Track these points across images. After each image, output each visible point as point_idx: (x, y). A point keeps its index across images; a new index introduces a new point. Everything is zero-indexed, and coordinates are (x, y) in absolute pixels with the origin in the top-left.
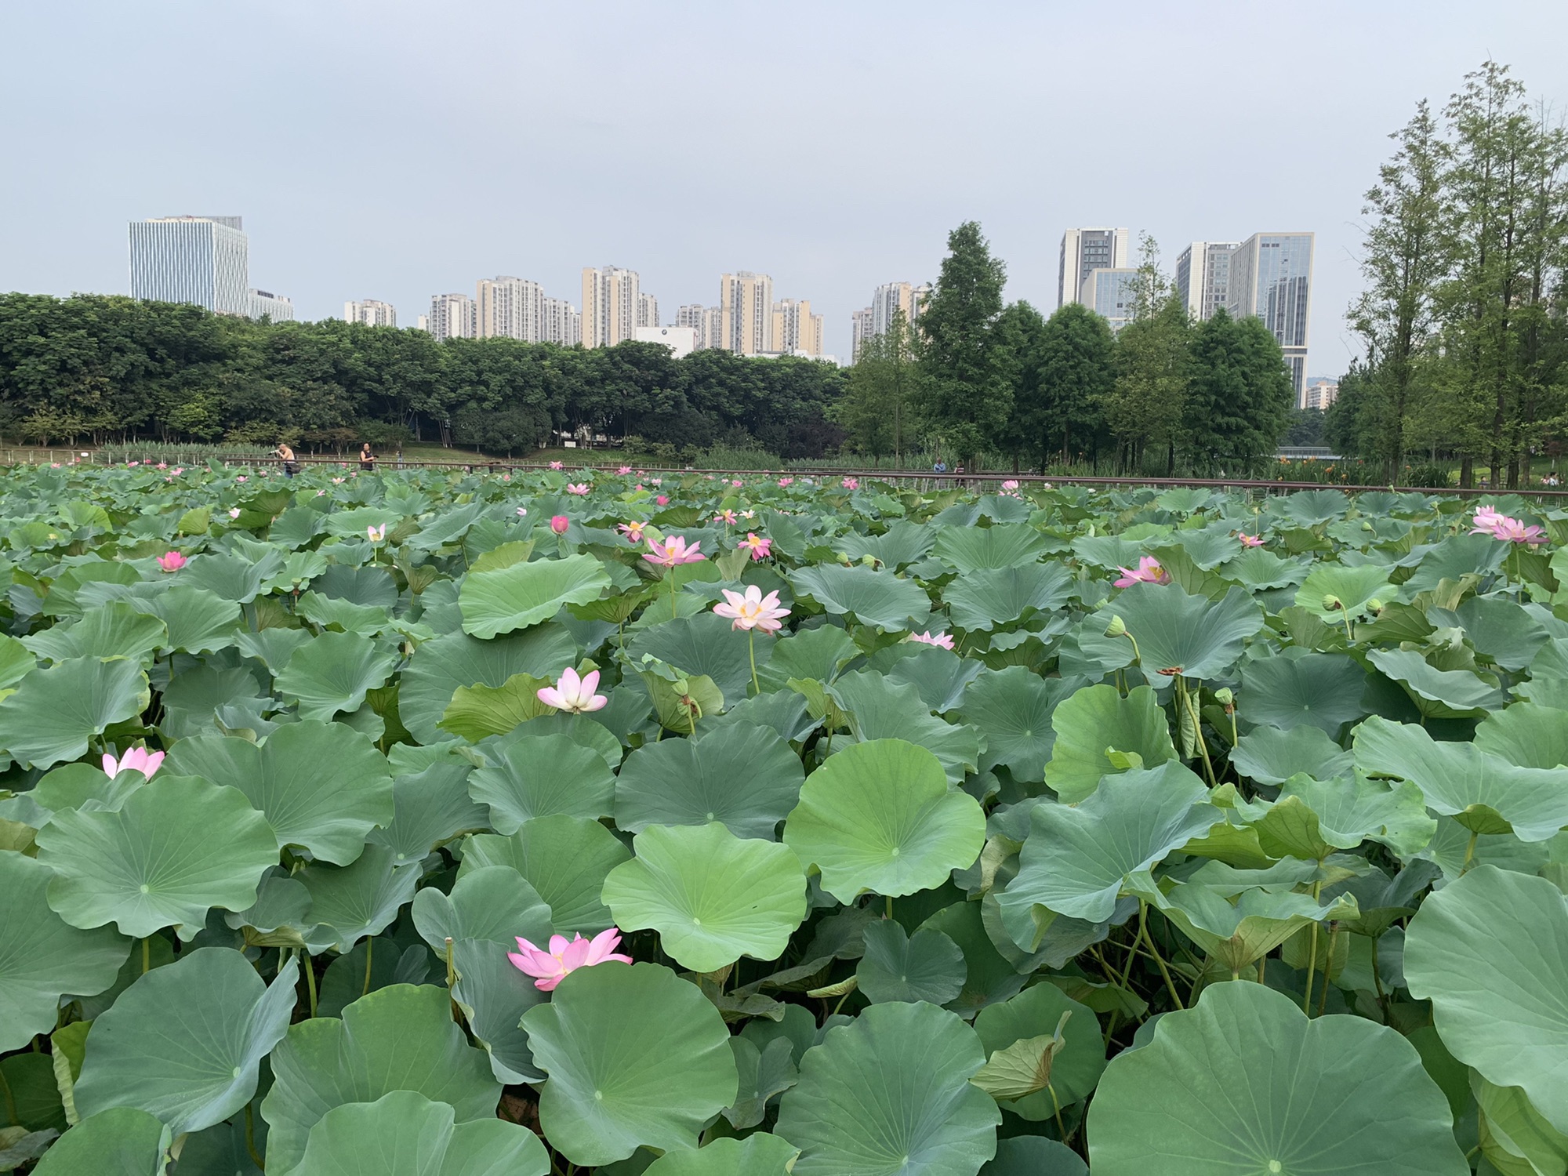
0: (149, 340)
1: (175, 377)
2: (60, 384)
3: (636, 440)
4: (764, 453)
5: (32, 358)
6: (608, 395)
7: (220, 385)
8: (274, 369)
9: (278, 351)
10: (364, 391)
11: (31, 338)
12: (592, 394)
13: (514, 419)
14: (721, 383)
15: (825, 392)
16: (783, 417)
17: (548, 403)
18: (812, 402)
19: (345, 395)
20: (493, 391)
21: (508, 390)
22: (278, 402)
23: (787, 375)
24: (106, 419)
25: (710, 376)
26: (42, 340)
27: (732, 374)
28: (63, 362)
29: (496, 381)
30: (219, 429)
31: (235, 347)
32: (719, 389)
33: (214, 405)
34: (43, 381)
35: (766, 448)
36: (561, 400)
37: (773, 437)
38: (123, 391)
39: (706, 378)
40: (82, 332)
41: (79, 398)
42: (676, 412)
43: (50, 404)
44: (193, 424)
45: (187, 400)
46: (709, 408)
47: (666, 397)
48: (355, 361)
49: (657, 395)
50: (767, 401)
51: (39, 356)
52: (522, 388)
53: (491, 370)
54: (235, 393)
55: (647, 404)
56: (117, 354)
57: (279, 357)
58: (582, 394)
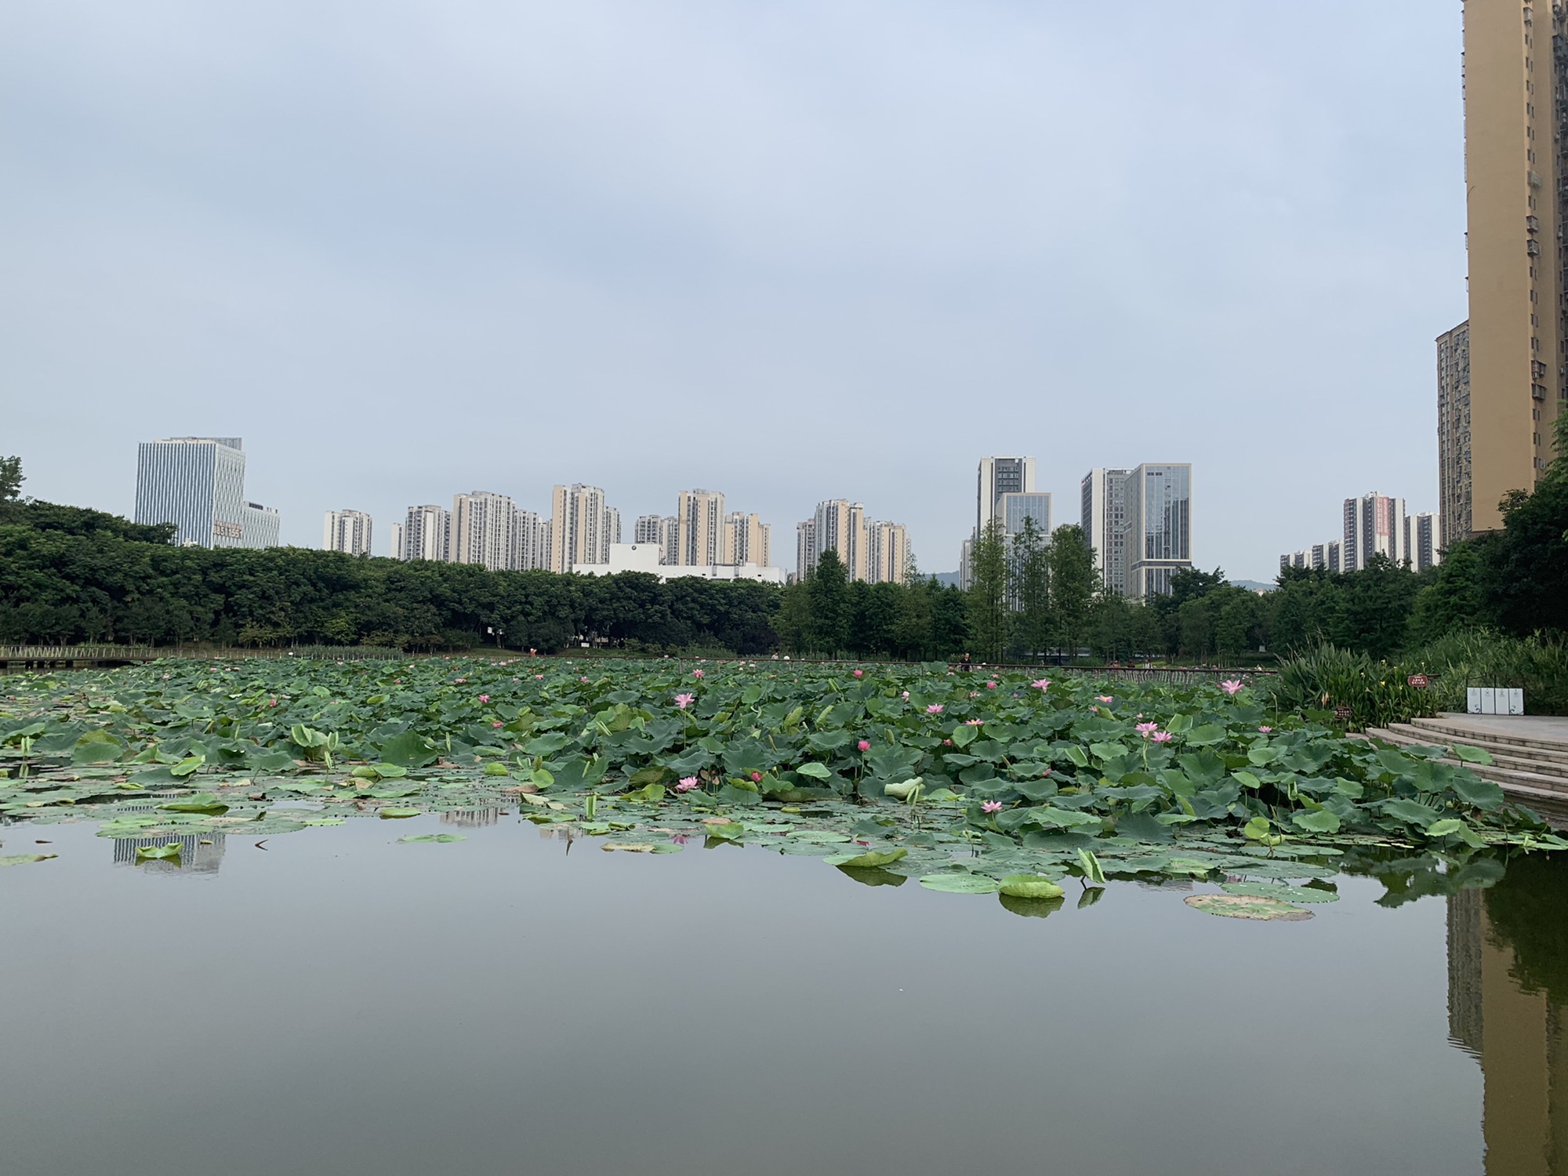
0: (314, 576)
1: (328, 601)
2: (261, 608)
3: (634, 641)
4: (725, 651)
5: (244, 590)
6: (615, 610)
7: (357, 606)
8: (389, 595)
9: (393, 583)
10: (449, 609)
11: (246, 577)
12: (603, 609)
13: (550, 627)
14: (694, 601)
15: (769, 606)
16: (739, 625)
17: (572, 616)
18: (760, 613)
19: (437, 613)
20: (536, 608)
21: (546, 608)
22: (395, 618)
23: (741, 594)
24: (287, 630)
25: (685, 596)
26: (252, 578)
27: (702, 594)
28: (264, 592)
29: (538, 601)
30: (355, 637)
31: (364, 580)
32: (691, 605)
33: (351, 620)
34: (250, 605)
35: (727, 647)
36: (582, 615)
37: (731, 639)
38: (297, 611)
39: (683, 597)
40: (275, 572)
41: (272, 616)
42: (662, 621)
43: (253, 621)
44: (338, 633)
45: (334, 616)
46: (686, 618)
47: (656, 611)
48: (445, 589)
49: (649, 609)
50: (727, 613)
51: (248, 589)
52: (555, 606)
53: (535, 594)
54: (368, 612)
55: (642, 616)
56: (295, 587)
57: (394, 587)
58: (597, 609)
